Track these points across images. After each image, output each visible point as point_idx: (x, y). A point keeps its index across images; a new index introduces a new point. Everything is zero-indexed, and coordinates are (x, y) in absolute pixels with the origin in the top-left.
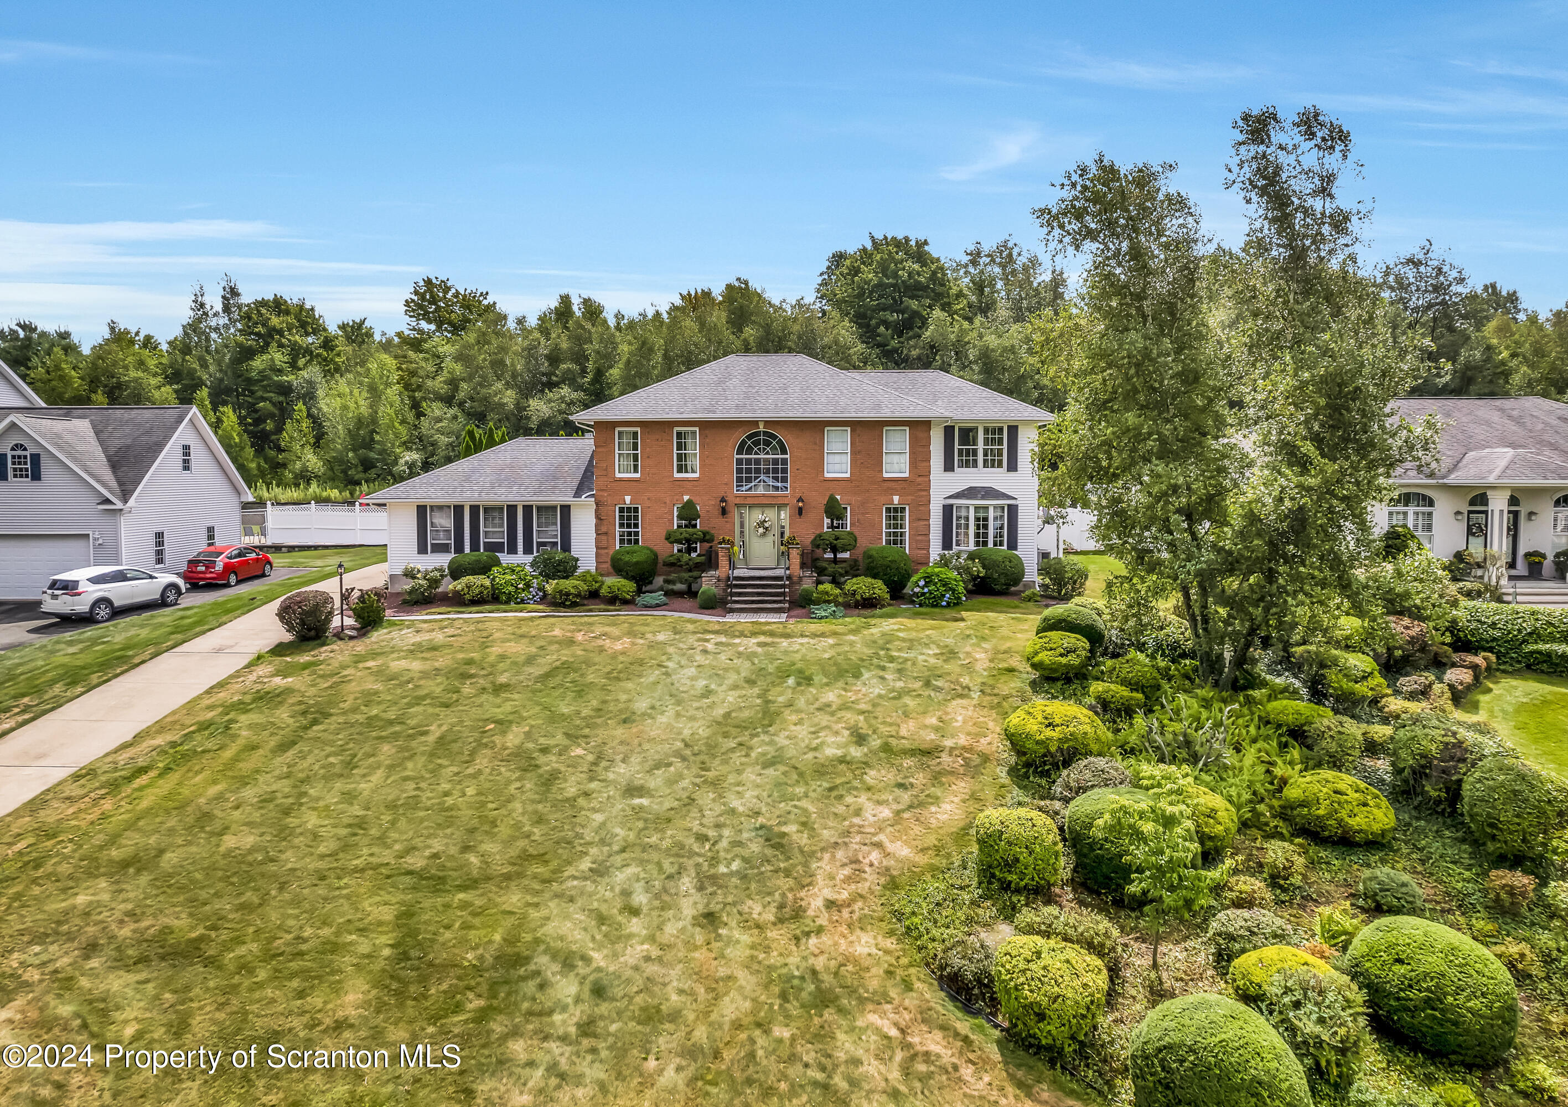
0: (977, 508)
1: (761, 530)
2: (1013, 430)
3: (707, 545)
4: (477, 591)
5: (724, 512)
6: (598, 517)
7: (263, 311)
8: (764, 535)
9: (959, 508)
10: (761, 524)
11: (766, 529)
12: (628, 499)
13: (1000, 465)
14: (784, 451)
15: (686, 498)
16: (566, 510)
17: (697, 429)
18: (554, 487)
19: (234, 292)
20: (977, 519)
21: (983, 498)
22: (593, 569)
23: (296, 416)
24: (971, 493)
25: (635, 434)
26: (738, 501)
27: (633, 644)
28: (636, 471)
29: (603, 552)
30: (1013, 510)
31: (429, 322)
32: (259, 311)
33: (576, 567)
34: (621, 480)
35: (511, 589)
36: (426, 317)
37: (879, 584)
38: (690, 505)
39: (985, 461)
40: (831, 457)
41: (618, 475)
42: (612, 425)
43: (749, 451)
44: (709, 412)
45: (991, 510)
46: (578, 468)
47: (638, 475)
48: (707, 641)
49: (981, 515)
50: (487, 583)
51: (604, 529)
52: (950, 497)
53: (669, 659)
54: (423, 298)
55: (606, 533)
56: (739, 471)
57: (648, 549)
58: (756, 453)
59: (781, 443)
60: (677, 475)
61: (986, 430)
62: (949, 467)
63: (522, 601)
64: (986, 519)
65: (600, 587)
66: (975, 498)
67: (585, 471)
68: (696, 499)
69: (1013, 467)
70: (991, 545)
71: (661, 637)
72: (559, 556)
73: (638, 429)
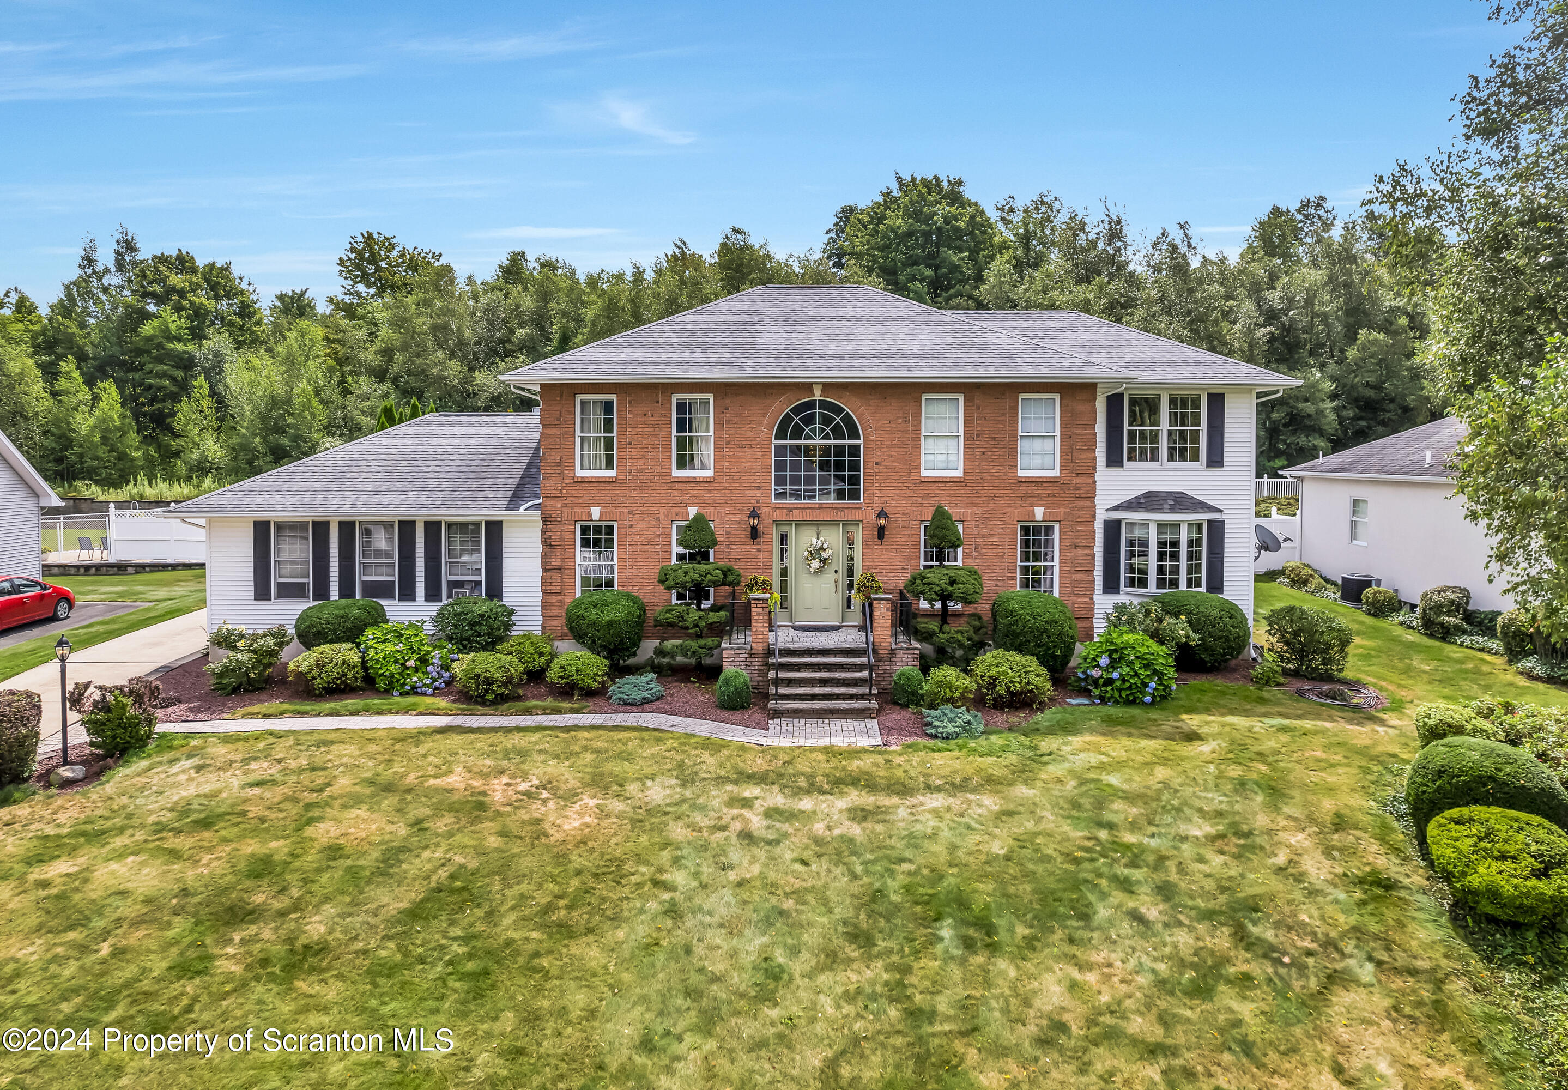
0: (1161, 526)
1: (816, 564)
2: (1217, 401)
3: (726, 590)
4: (336, 672)
5: (755, 533)
6: (547, 543)
7: (162, 268)
8: (819, 571)
9: (1131, 525)
10: (816, 553)
11: (824, 561)
12: (596, 512)
13: (1195, 458)
14: (854, 434)
15: (693, 511)
16: (494, 530)
17: (711, 397)
18: (476, 492)
19: (130, 246)
20: (1161, 544)
21: (1172, 510)
22: (537, 630)
23: (196, 394)
24: (1149, 501)
25: (608, 407)
26: (778, 515)
27: (603, 813)
28: (609, 465)
29: (554, 599)
30: (1216, 529)
31: (369, 286)
32: (156, 268)
33: (508, 626)
34: (584, 481)
35: (394, 668)
36: (364, 278)
37: (1032, 663)
38: (700, 523)
39: (1171, 450)
40: (931, 442)
41: (580, 473)
42: (571, 389)
43: (797, 434)
44: (732, 368)
45: (1184, 529)
46: (518, 460)
47: (612, 473)
48: (747, 803)
49: (1168, 537)
50: (355, 658)
51: (555, 562)
52: (1117, 508)
53: (676, 861)
54: (362, 258)
55: (560, 569)
56: (780, 466)
57: (629, 596)
58: (808, 437)
59: (848, 420)
60: (677, 473)
61: (1173, 401)
62: (1114, 460)
63: (414, 691)
64: (1175, 544)
65: (548, 663)
66: (1160, 510)
67: (529, 465)
68: (710, 514)
69: (1216, 460)
70: (1183, 586)
71: (657, 793)
72: (483, 607)
73: (614, 397)
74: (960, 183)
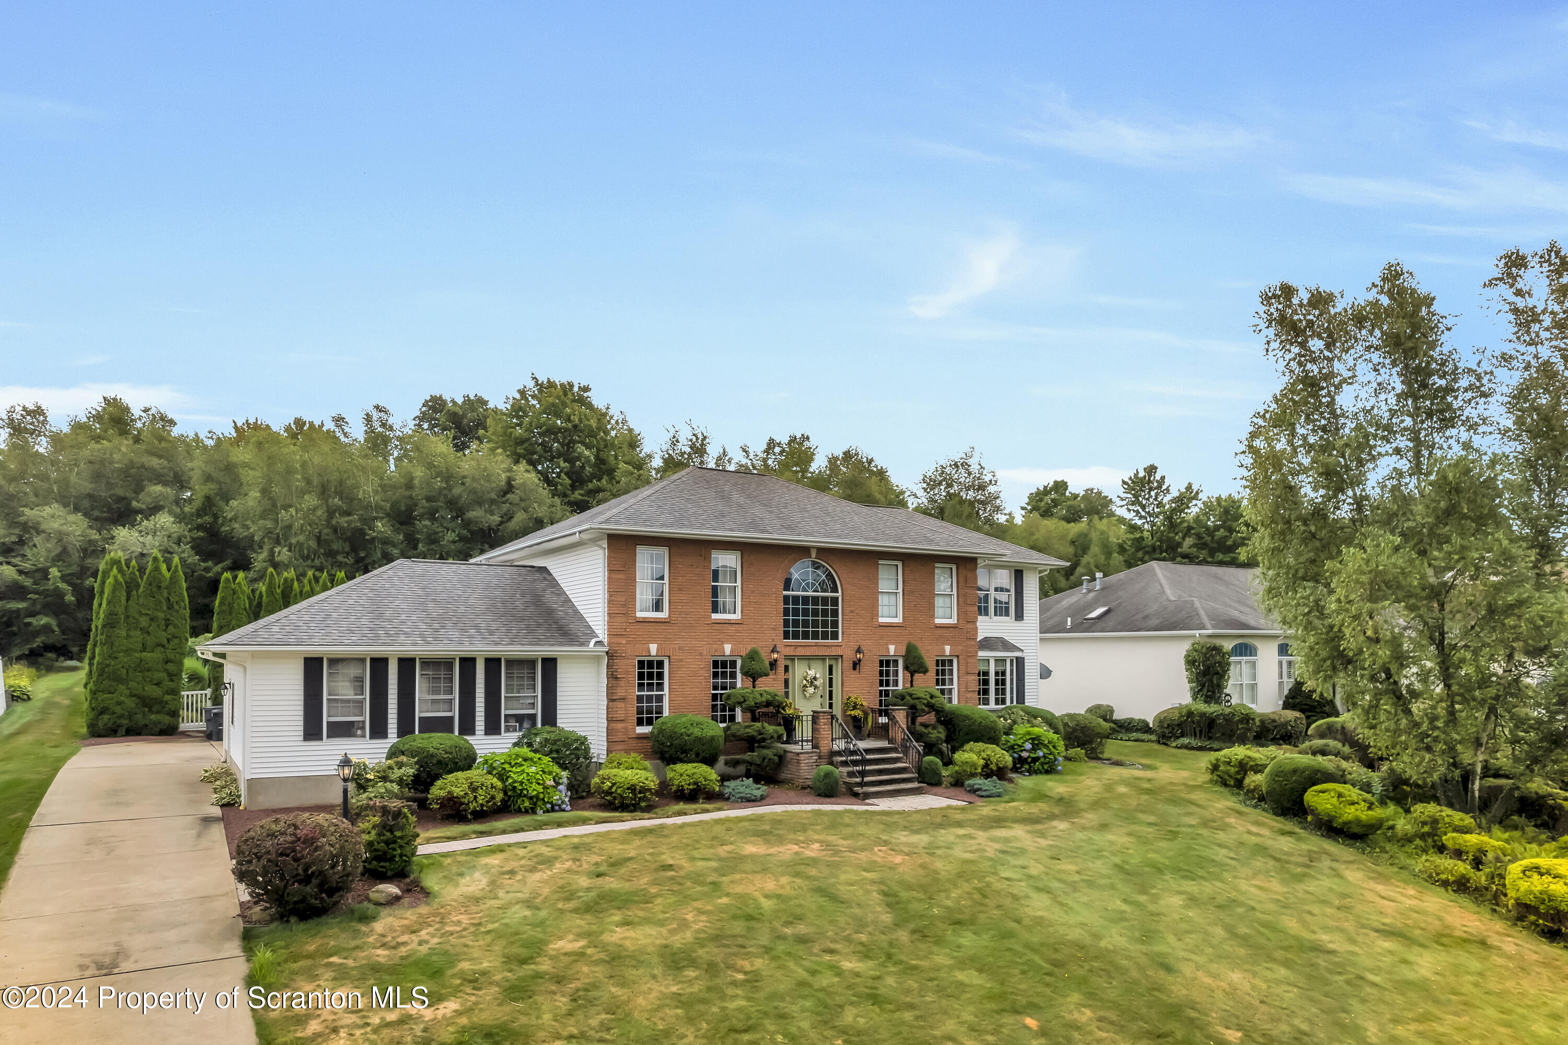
0: (998, 661)
1: (811, 690)
2: (1018, 575)
4: (487, 796)
5: (772, 666)
6: (613, 676)
8: (812, 696)
10: (812, 681)
11: (816, 688)
12: (651, 648)
13: (1007, 613)
14: (835, 588)
15: (728, 648)
16: (550, 664)
17: (738, 554)
20: (997, 673)
24: (991, 643)
25: (659, 557)
26: (788, 651)
28: (659, 608)
29: (619, 726)
30: (1020, 662)
34: (645, 621)
35: (537, 789)
39: (996, 609)
40: (884, 596)
41: (639, 614)
42: (633, 541)
43: (796, 586)
47: (663, 615)
49: (1000, 668)
50: (495, 781)
51: (617, 693)
55: (624, 699)
56: (786, 611)
58: (804, 590)
59: (830, 578)
60: (712, 616)
64: (1003, 673)
66: (996, 649)
68: (740, 649)
69: (1019, 616)
70: (1008, 703)
73: (666, 549)
74: (586, 389)
